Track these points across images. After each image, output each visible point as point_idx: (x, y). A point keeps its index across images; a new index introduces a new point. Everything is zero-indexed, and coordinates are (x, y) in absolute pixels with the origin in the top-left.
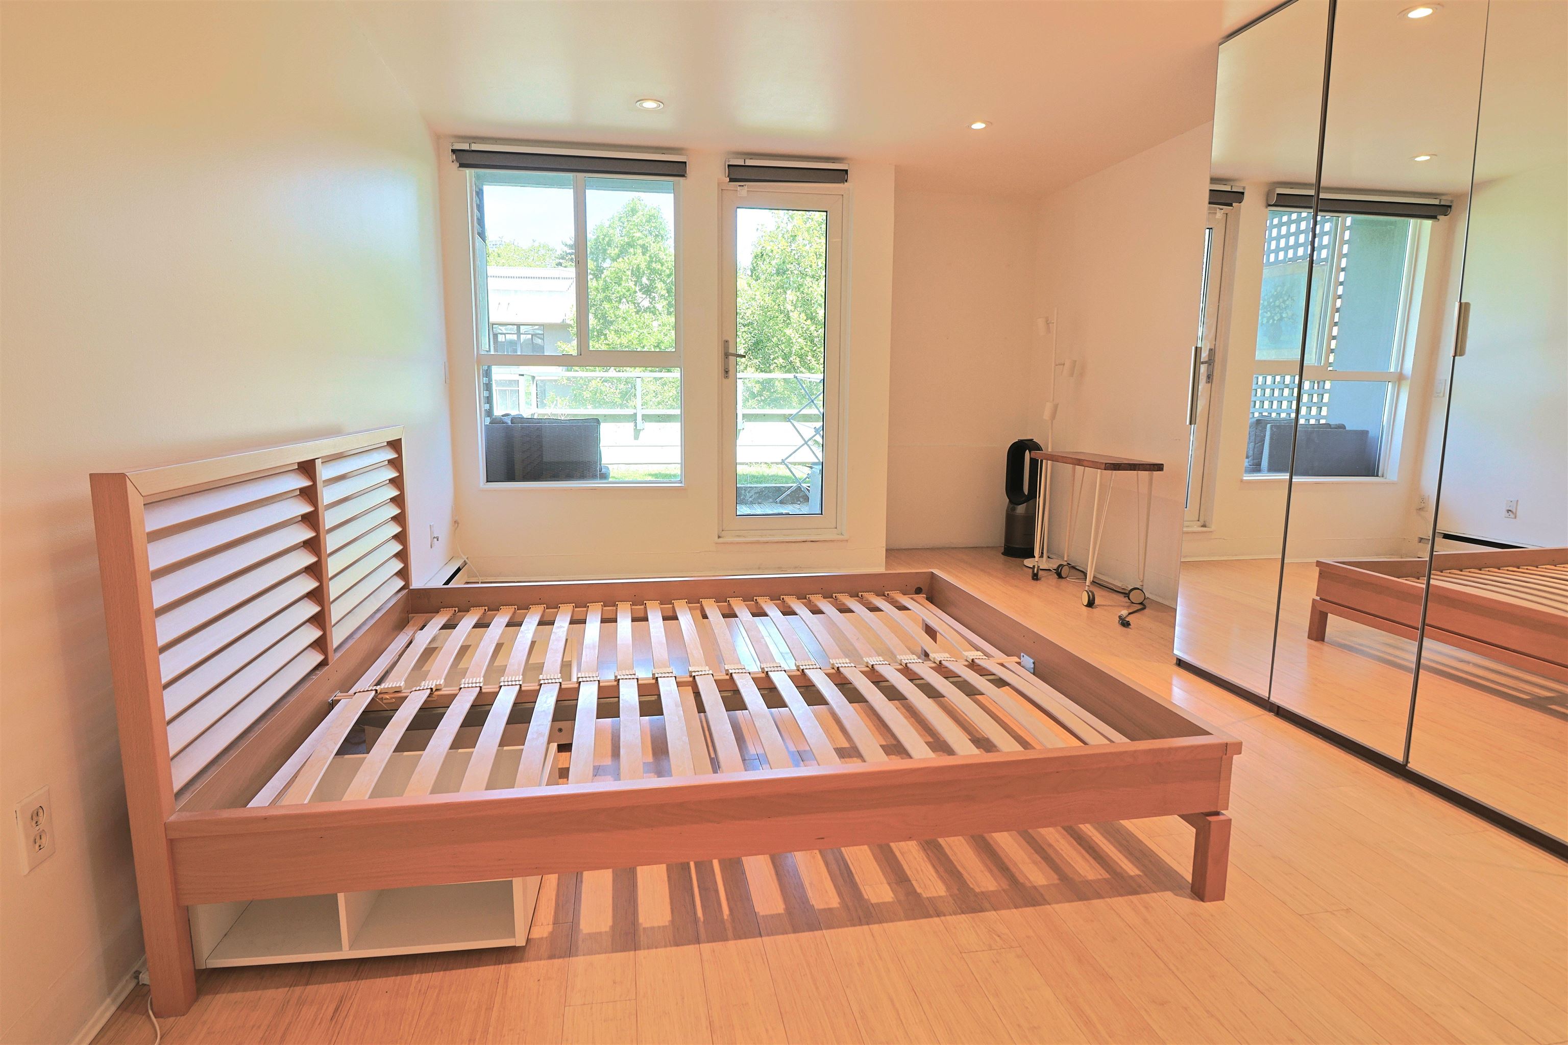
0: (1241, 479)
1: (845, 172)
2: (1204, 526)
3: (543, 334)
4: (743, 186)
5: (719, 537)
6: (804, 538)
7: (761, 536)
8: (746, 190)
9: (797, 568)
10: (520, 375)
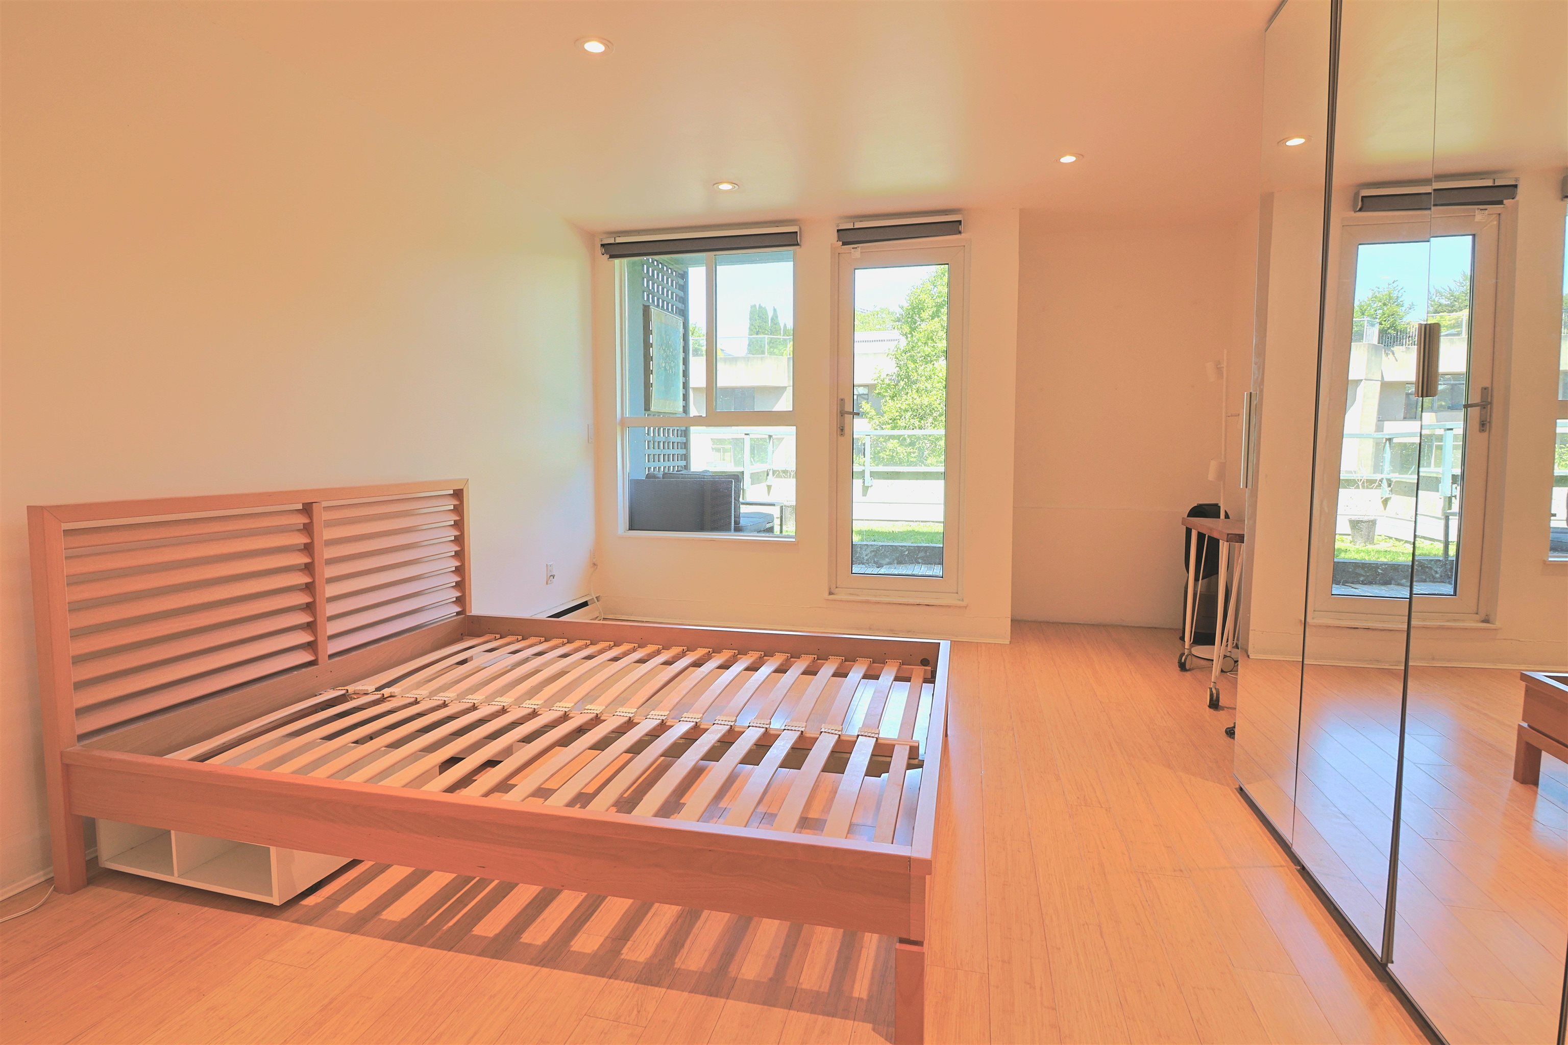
0: (1544, 561)
1: (959, 223)
2: (1486, 621)
3: (867, 394)
4: (856, 248)
5: (831, 593)
6: (918, 601)
7: (875, 596)
8: (859, 252)
9: (910, 633)
10: (746, 434)
